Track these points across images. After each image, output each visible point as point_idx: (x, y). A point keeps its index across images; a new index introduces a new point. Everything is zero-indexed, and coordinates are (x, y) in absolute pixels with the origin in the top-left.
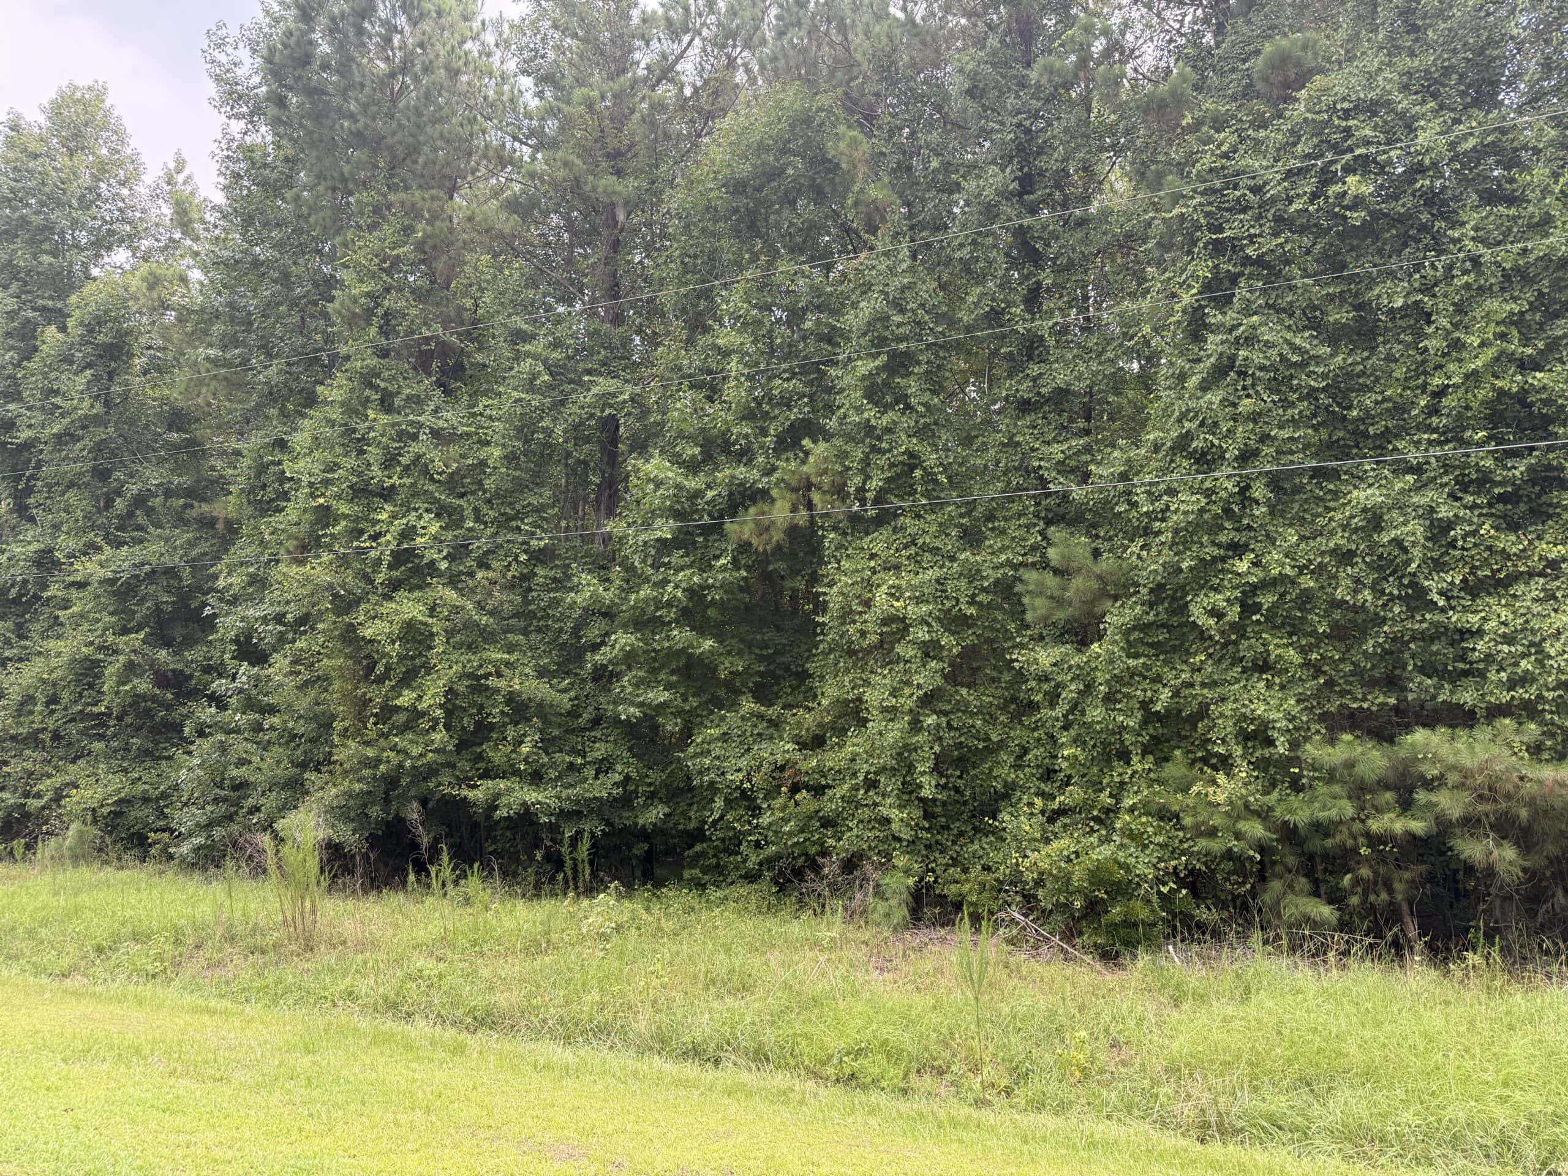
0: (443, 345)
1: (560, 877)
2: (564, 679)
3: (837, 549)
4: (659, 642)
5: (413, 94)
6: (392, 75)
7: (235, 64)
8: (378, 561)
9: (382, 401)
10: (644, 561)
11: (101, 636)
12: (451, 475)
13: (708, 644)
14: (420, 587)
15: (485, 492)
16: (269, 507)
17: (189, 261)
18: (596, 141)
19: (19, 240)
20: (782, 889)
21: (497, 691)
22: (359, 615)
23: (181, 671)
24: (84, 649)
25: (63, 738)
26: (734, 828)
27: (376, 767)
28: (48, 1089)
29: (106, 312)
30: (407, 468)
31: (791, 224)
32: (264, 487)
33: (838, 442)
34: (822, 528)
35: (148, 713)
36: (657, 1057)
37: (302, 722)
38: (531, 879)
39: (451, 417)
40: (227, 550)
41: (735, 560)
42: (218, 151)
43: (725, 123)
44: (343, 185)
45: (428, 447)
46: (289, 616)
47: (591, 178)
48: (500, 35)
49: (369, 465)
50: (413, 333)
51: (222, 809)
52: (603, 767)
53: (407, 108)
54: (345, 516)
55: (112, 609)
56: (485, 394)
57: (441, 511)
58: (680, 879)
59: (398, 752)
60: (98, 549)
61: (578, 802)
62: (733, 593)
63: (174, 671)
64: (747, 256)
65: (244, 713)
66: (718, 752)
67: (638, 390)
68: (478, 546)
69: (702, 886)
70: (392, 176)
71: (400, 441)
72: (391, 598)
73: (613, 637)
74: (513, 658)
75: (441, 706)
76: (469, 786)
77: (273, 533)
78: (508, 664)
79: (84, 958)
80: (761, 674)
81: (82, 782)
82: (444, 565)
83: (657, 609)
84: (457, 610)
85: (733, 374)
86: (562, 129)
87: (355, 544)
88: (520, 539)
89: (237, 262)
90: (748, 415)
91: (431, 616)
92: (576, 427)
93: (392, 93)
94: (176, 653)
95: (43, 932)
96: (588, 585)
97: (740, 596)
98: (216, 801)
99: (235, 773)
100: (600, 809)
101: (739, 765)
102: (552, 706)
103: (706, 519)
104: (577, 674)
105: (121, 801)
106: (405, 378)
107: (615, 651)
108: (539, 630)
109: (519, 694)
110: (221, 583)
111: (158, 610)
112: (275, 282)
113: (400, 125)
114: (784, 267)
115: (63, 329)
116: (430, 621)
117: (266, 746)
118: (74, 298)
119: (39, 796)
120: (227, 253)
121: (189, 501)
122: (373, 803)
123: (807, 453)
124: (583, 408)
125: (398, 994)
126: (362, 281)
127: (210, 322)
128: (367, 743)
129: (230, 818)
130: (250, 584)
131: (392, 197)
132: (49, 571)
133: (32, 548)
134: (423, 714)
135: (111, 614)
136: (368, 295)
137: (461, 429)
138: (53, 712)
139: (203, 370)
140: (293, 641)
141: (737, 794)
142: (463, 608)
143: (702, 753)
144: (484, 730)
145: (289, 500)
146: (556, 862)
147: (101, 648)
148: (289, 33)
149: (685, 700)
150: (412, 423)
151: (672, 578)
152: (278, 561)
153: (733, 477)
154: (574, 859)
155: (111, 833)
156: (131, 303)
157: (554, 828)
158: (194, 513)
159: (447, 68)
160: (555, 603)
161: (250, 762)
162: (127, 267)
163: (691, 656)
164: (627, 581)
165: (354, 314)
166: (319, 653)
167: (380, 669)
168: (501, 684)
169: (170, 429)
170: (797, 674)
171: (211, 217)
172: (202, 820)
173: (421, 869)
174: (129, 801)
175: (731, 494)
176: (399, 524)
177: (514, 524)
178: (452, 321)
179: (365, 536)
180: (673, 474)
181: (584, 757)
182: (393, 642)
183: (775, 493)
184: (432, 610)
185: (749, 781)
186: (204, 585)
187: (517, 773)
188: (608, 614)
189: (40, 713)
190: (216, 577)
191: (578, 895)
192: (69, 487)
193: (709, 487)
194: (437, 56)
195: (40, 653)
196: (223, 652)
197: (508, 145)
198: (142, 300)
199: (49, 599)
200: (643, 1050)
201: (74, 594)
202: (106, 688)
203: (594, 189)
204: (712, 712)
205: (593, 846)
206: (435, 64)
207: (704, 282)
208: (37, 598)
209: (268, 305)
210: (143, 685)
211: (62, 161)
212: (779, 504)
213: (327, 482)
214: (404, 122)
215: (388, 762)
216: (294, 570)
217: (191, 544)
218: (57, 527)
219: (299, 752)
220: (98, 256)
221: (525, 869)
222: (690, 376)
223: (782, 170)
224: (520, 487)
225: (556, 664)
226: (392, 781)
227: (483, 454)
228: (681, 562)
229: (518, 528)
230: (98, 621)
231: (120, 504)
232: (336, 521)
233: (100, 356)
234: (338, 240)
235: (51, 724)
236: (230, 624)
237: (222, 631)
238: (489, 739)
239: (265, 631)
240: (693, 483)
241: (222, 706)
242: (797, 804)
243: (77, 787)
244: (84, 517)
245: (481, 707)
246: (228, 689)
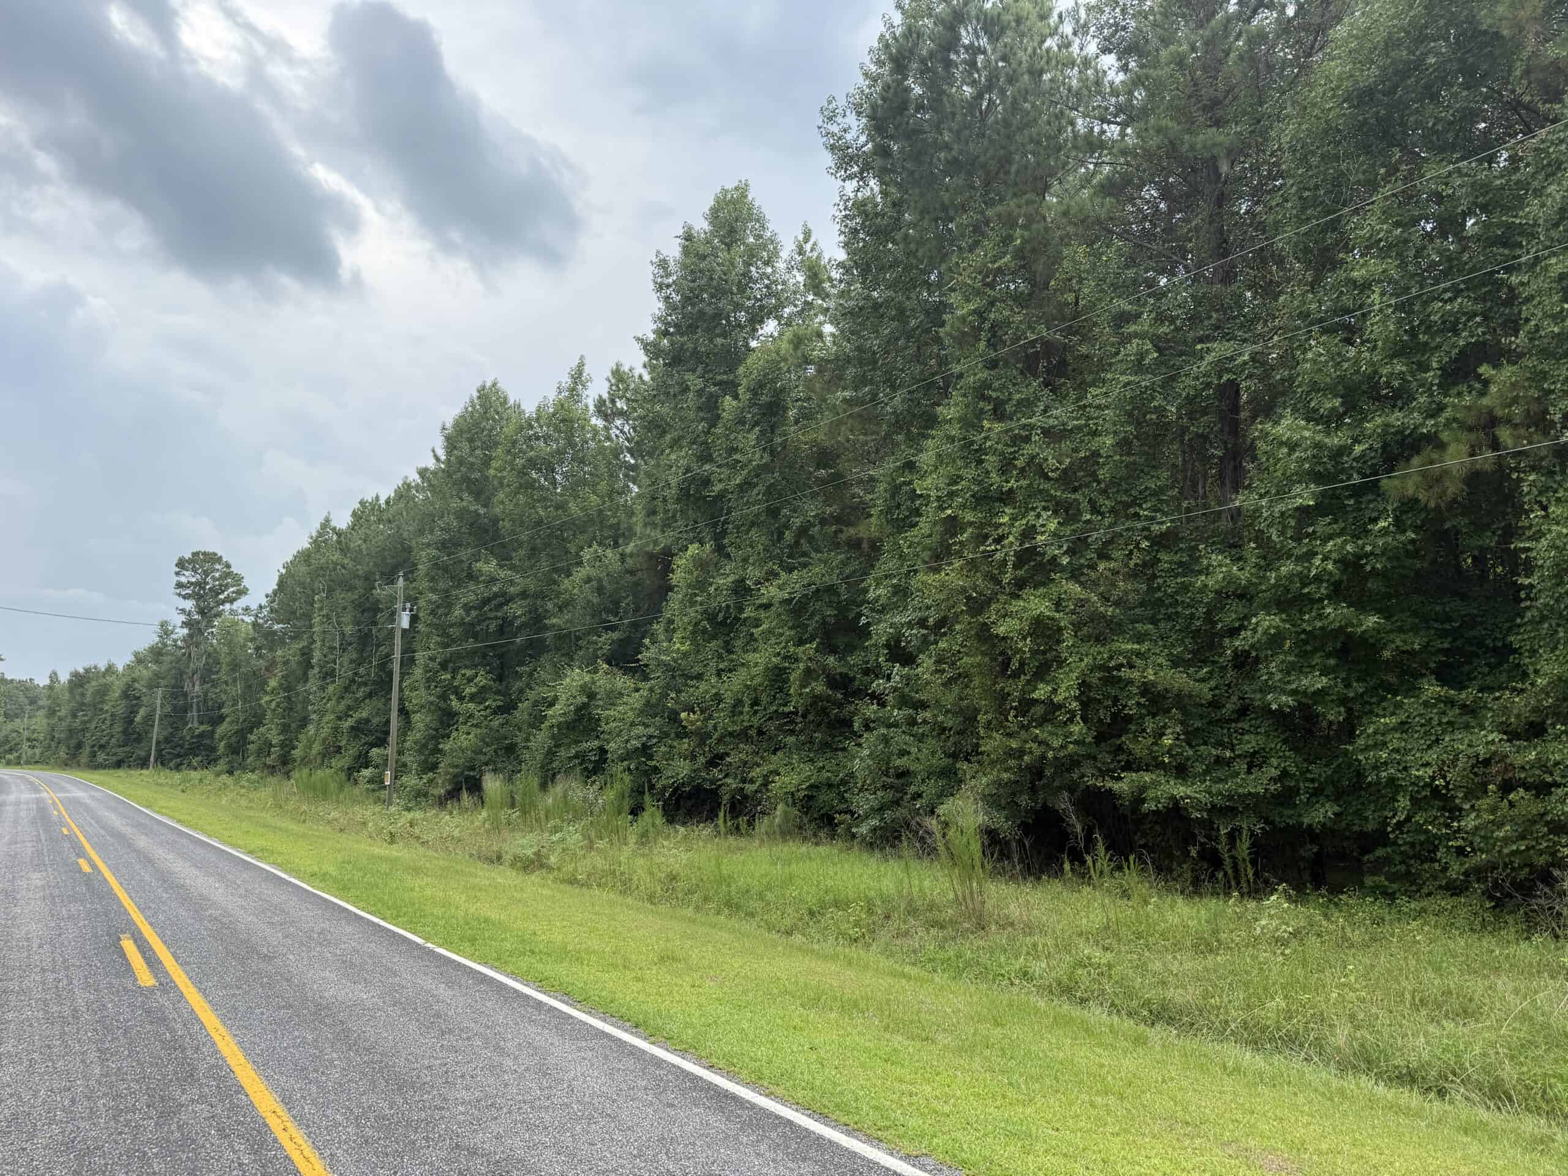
0: (1046, 344)
1: (1220, 875)
2: (1201, 667)
3: (1541, 493)
4: (1309, 621)
5: (1000, 108)
6: (979, 96)
7: (845, 131)
8: (1004, 562)
9: (995, 410)
10: (1282, 533)
11: (785, 648)
12: (1065, 471)
13: (1372, 620)
14: (1044, 584)
15: (1099, 483)
16: (904, 524)
17: (821, 318)
18: (1190, 97)
19: (699, 330)
20: (1499, 905)
21: (1130, 682)
22: (991, 615)
23: (846, 674)
24: (774, 659)
25: (764, 733)
26: (1427, 831)
27: (1020, 757)
28: (795, 1028)
29: (764, 376)
30: (1022, 470)
31: (1438, 120)
32: (898, 506)
33: (1529, 362)
34: (1516, 469)
35: (824, 711)
36: (1364, 1077)
37: (950, 715)
38: (1188, 875)
39: (1061, 414)
40: (872, 566)
41: (1398, 523)
42: (838, 213)
43: (1340, 31)
44: (946, 213)
45: (1040, 447)
46: (930, 620)
47: (1187, 137)
48: (1078, 22)
49: (988, 472)
50: (1019, 339)
51: (890, 795)
52: (1255, 761)
53: (997, 123)
54: (971, 524)
55: (790, 624)
56: (1093, 384)
57: (1060, 508)
58: (1362, 885)
59: (1040, 743)
60: (776, 575)
61: (1230, 798)
62: (1398, 559)
63: (841, 674)
64: (1382, 171)
65: (900, 709)
66: (1396, 744)
67: (1258, 348)
68: (1096, 537)
69: (1392, 897)
70: (987, 193)
71: (1015, 445)
72: (1018, 597)
73: (1254, 620)
74: (1143, 648)
75: (1076, 698)
76: (1113, 778)
77: (909, 547)
78: (1138, 654)
79: (801, 919)
80: (1446, 652)
81: (782, 770)
82: (1065, 561)
83: (1304, 585)
84: (1082, 603)
85: (1377, 307)
86: (1151, 95)
87: (982, 548)
88: (1139, 525)
89: (861, 309)
90: (1398, 351)
91: (1058, 611)
92: (1190, 400)
93: (981, 113)
94: (841, 659)
95: (769, 896)
96: (1220, 566)
97: (1408, 562)
98: (884, 787)
99: (898, 762)
100: (1256, 805)
101: (1426, 758)
102: (1190, 696)
103: (1356, 479)
104: (1214, 662)
105: (811, 787)
106: (1014, 385)
107: (1258, 635)
108: (1169, 618)
109: (1154, 684)
110: (871, 595)
111: (824, 623)
112: (893, 319)
113: (991, 141)
114: (1432, 172)
115: (736, 397)
116: (1057, 615)
117: (921, 738)
118: (741, 370)
119: (752, 781)
120: (852, 303)
121: (839, 527)
122: (1021, 792)
123: (1486, 383)
124: (1197, 378)
125: (1070, 979)
126: (968, 301)
127: (843, 368)
128: (1010, 735)
129: (897, 803)
130: (895, 594)
131: (989, 213)
132: (743, 596)
133: (731, 579)
134: (1060, 706)
135: (790, 628)
136: (974, 312)
137: (1071, 424)
138: (756, 712)
139: (840, 411)
140: (936, 643)
141: (1427, 792)
142: (1088, 600)
143: (1375, 746)
144: (1120, 723)
145: (921, 515)
146: (1212, 859)
147: (786, 658)
148: (887, 88)
149: (1348, 686)
150: (1024, 427)
151: (1319, 549)
152: (916, 571)
153: (1387, 425)
154: (1232, 857)
155: (806, 813)
156: (782, 364)
157: (1208, 826)
158: (843, 537)
159: (1031, 72)
160: (1185, 588)
161: (909, 753)
162: (776, 334)
163: (1350, 636)
164: (1265, 558)
165: (964, 333)
166: (959, 652)
167: (1015, 665)
168: (1135, 675)
169: (818, 467)
170: (1495, 649)
171: (836, 274)
172: (875, 804)
173: (1077, 858)
174: (817, 787)
175: (1385, 446)
176: (1020, 524)
177: (1132, 510)
178: (1054, 319)
179: (990, 540)
180: (1308, 433)
181: (1233, 750)
182: (1024, 638)
183: (1445, 436)
184: (1058, 605)
185: (1444, 777)
186: (858, 596)
187: (1161, 765)
188: (1244, 595)
189: (748, 713)
190: (866, 591)
191: (1242, 895)
192: (751, 527)
193: (1356, 441)
194: (1020, 63)
195: (743, 664)
196: (878, 656)
197: (1096, 129)
198: (790, 360)
199: (746, 619)
200: (1345, 1066)
201: (763, 614)
202: (792, 691)
203: (1192, 148)
204: (1384, 699)
205: (1253, 845)
206: (1020, 71)
207: (1329, 213)
208: (737, 619)
209: (888, 342)
210: (819, 687)
211: (723, 255)
212: (1452, 449)
213: (952, 495)
214: (995, 137)
215: (1031, 753)
216: (931, 578)
217: (844, 564)
218: (745, 560)
219: (949, 744)
220: (755, 330)
221: (1180, 865)
222: (1321, 320)
223: (1421, 60)
224: (1134, 472)
225: (1190, 652)
226: (1036, 772)
227: (1094, 445)
228: (1329, 530)
229: (1136, 515)
230: (781, 635)
231: (788, 536)
232: (963, 531)
233: (764, 414)
234: (943, 267)
235: (755, 721)
236: (881, 631)
237: (875, 637)
238: (1127, 731)
239: (911, 635)
240: (1335, 440)
241: (882, 704)
242: (1512, 805)
243: (779, 774)
244: (764, 550)
245: (1116, 700)
246: (885, 688)
